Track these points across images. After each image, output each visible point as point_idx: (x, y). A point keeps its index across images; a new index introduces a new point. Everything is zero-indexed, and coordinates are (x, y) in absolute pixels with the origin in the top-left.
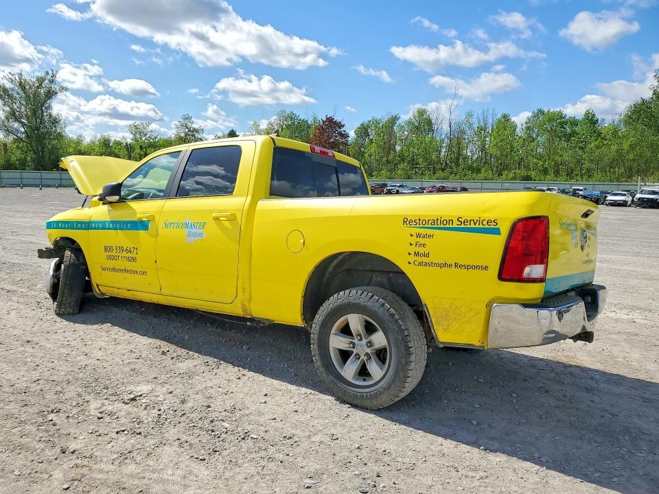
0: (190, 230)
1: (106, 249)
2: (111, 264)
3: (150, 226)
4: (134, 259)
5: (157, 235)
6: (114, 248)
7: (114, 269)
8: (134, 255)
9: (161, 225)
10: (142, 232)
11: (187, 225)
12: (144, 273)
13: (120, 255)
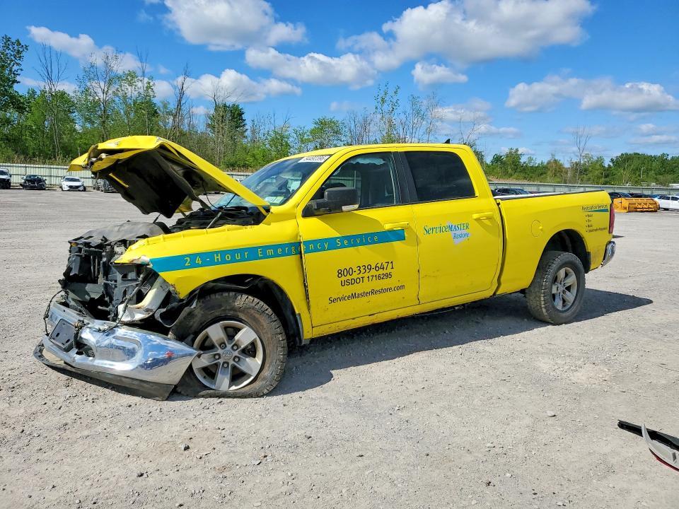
0: (454, 232)
1: (340, 273)
2: (349, 290)
3: (406, 235)
4: (388, 276)
5: (418, 242)
6: (357, 269)
7: (354, 296)
8: (388, 271)
9: (420, 232)
10: (397, 244)
11: (450, 227)
12: (402, 287)
13: (366, 275)
